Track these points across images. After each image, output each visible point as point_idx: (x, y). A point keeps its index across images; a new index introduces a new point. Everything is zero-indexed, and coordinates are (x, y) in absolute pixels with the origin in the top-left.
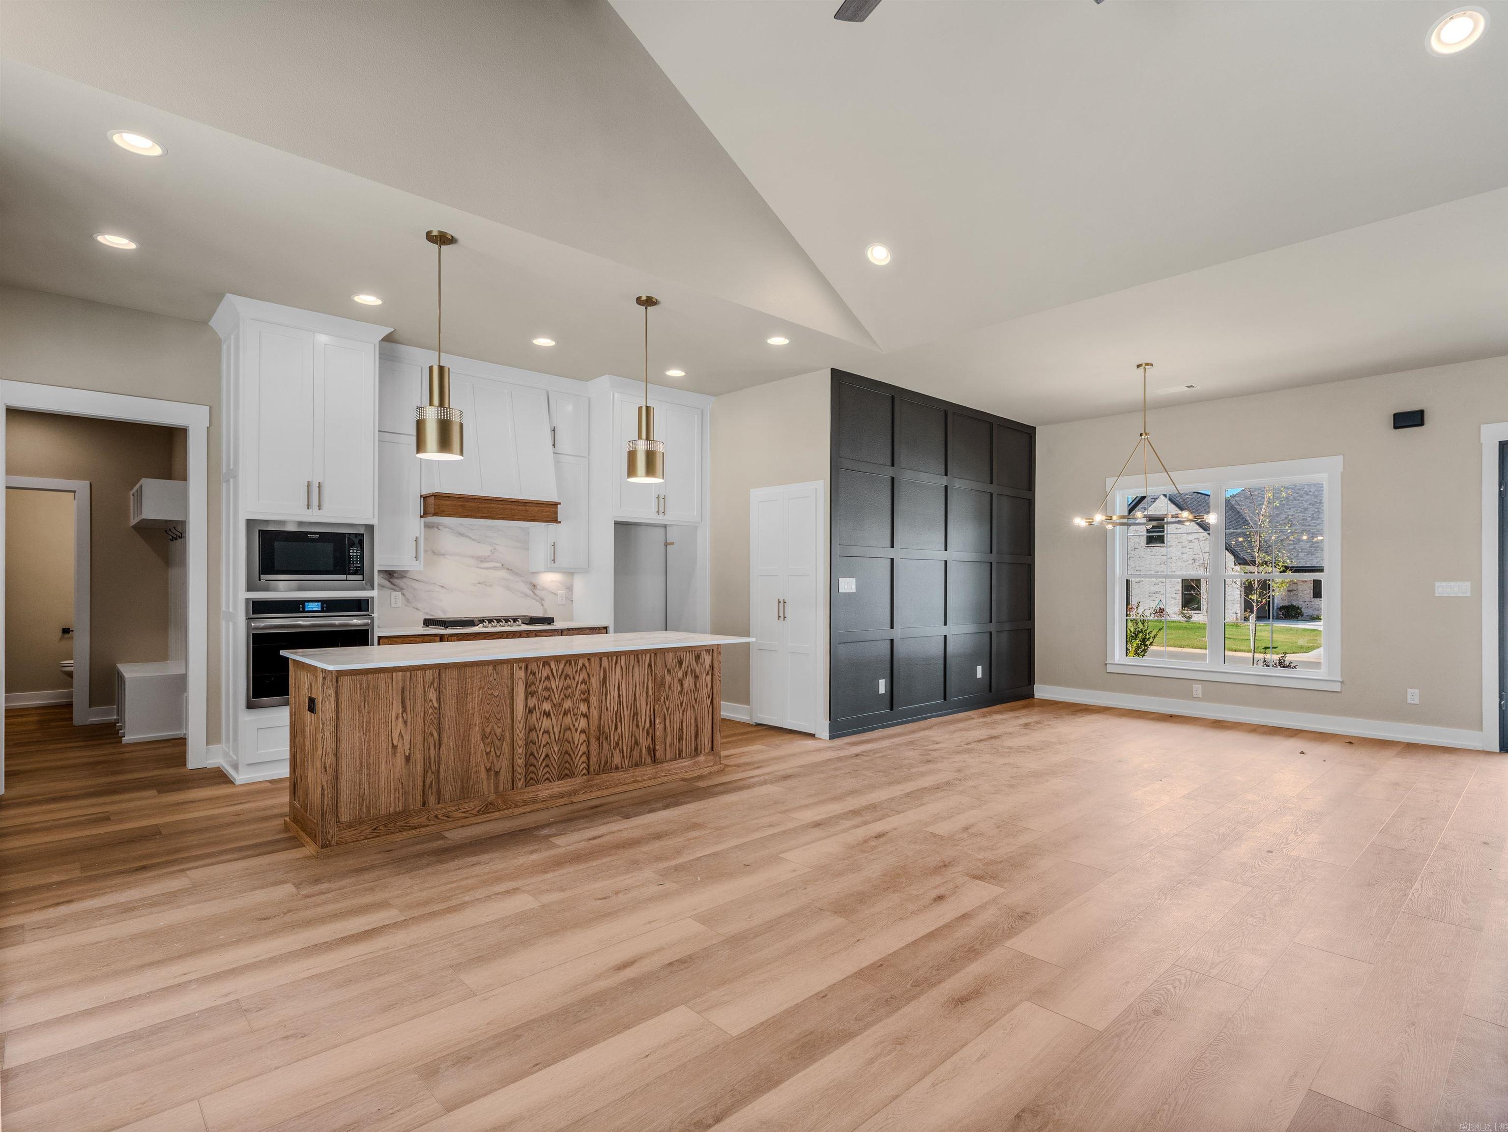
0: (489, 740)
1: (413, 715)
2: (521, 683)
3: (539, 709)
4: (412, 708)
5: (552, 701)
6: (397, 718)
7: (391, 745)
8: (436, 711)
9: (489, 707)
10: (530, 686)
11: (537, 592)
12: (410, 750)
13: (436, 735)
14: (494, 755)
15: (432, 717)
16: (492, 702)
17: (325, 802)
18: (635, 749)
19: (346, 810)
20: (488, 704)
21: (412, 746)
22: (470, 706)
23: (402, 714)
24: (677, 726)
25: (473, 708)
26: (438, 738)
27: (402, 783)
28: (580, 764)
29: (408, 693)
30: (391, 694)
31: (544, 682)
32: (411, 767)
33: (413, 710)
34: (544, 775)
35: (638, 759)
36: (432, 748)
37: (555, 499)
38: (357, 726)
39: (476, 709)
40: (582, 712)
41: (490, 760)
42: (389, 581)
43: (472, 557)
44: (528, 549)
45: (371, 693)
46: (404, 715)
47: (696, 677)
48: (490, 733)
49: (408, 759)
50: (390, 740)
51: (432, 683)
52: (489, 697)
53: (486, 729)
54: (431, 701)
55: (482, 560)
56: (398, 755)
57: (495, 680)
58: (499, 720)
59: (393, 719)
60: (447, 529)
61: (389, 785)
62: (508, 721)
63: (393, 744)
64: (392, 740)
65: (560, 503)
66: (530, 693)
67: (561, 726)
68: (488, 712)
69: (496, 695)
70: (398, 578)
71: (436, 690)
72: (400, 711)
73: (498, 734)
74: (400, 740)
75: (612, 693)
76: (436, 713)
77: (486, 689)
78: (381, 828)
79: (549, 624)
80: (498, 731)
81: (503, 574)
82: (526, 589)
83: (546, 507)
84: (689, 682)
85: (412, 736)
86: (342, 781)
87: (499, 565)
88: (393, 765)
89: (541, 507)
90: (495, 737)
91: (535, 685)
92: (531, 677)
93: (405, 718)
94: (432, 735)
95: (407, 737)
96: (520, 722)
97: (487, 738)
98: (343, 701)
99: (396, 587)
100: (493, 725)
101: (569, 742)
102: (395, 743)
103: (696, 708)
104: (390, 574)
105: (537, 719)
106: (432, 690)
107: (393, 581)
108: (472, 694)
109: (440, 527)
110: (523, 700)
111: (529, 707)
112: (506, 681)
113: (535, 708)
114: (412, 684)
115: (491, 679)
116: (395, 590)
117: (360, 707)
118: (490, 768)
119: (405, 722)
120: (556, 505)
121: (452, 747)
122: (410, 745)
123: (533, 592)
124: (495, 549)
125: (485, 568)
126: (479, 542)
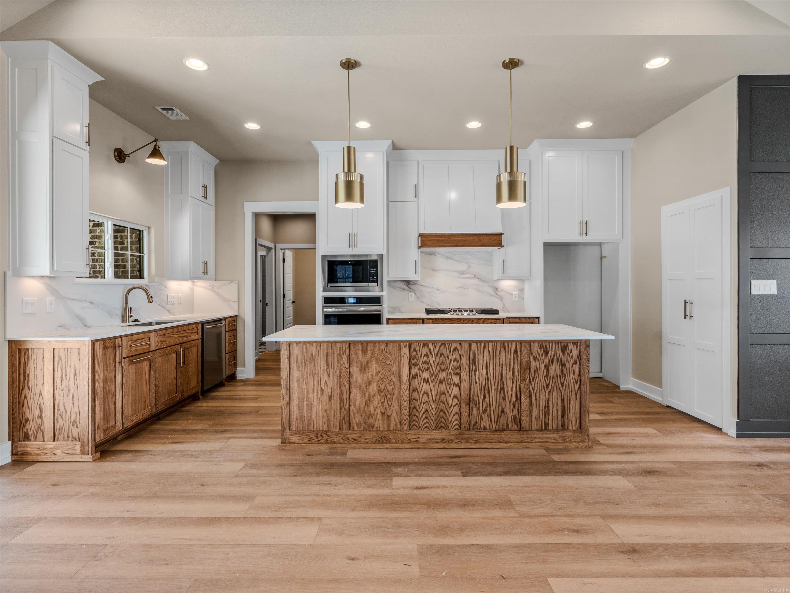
0: (383, 394)
1: (333, 371)
2: (405, 357)
3: (420, 376)
4: (332, 367)
5: (430, 371)
6: (324, 371)
7: (320, 388)
8: (347, 370)
9: (383, 371)
10: (413, 360)
11: (498, 292)
12: (332, 393)
13: (347, 385)
14: (387, 404)
15: (344, 373)
16: (385, 368)
17: (283, 417)
18: (502, 417)
19: (295, 423)
20: (383, 369)
21: (333, 390)
22: (370, 369)
23: (327, 370)
24: (543, 403)
25: (372, 371)
26: (348, 388)
27: (327, 413)
28: (453, 420)
29: (330, 357)
30: (320, 356)
31: (424, 357)
32: (332, 404)
33: (333, 368)
34: (424, 424)
35: (505, 424)
36: (345, 394)
37: (500, 231)
38: (301, 374)
39: (374, 372)
40: (454, 382)
41: (384, 408)
42: (408, 286)
43: (455, 271)
44: (492, 265)
45: (308, 355)
46: (328, 370)
47: (563, 365)
48: (384, 389)
49: (330, 398)
50: (320, 385)
51: (345, 352)
52: (383, 364)
53: (381, 386)
54: (344, 363)
55: (462, 273)
56: (324, 395)
57: (387, 353)
58: (390, 381)
59: (321, 372)
60: (440, 255)
61: (319, 413)
62: (397, 383)
63: (321, 388)
64: (321, 385)
65: (503, 234)
66: (413, 365)
67: (437, 391)
68: (382, 375)
69: (388, 363)
70: (412, 285)
71: (347, 357)
72: (326, 368)
73: (389, 390)
74: (326, 385)
75: (481, 371)
76: (347, 372)
77: (381, 358)
78: (314, 438)
79: (496, 314)
80: (390, 388)
81: (475, 281)
82: (490, 291)
83: (493, 237)
84: (555, 369)
85: (333, 384)
86: (293, 406)
87: (473, 276)
88: (321, 401)
89: (490, 237)
90: (387, 392)
91: (417, 359)
92: (414, 353)
93: (329, 372)
94: (345, 386)
95: (330, 385)
96: (405, 384)
97: (382, 392)
98: (293, 358)
100: (386, 384)
101: (444, 403)
102: (323, 387)
103: (563, 391)
104: (408, 282)
105: (418, 384)
106: (344, 356)
108: (371, 361)
109: (436, 254)
110: (407, 368)
111: (413, 375)
112: (395, 355)
113: (417, 375)
114: (332, 352)
115: (385, 352)
116: (410, 291)
117: (302, 362)
118: (384, 413)
119: (329, 375)
120: (501, 234)
121: (358, 395)
122: (332, 389)
123: (495, 293)
124: (470, 266)
125: (463, 278)
126: (460, 262)
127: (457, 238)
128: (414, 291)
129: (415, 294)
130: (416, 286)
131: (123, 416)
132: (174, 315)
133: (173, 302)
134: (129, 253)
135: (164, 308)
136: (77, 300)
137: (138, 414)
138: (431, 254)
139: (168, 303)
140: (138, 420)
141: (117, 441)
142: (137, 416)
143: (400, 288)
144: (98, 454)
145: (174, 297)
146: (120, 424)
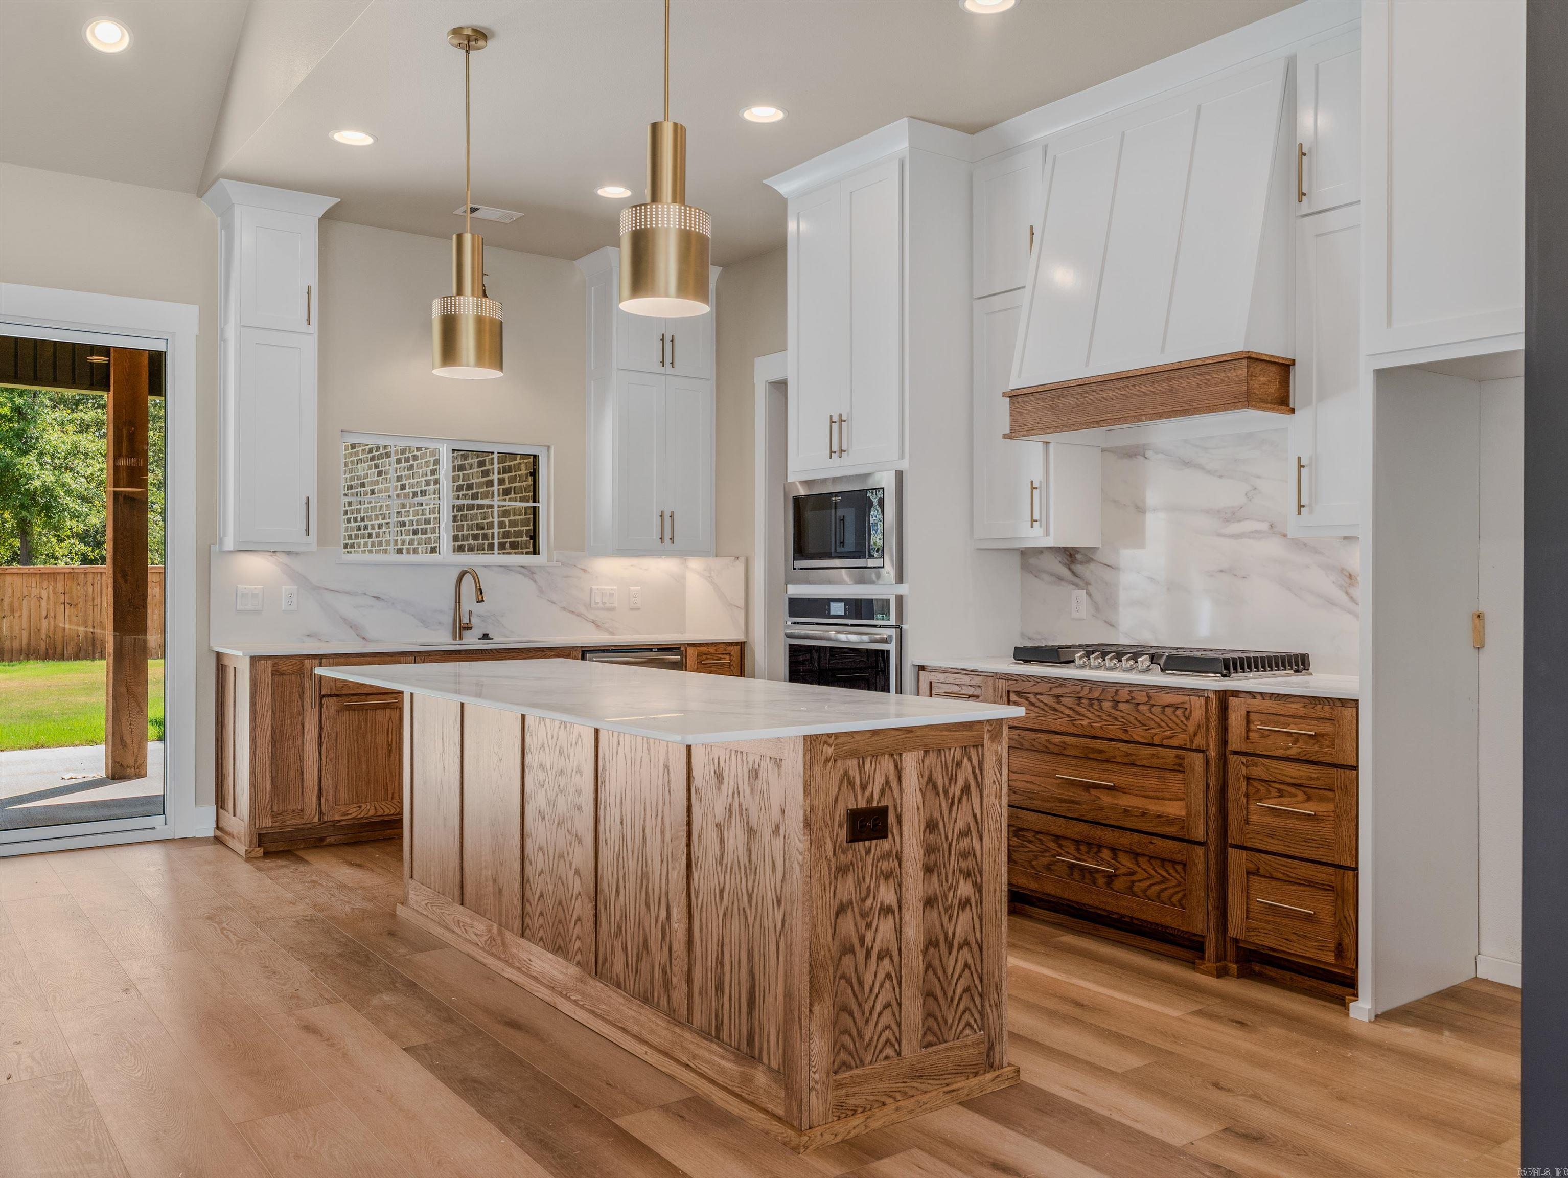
3: (535, 800)
9: (494, 773)
10: (527, 754)
16: (497, 768)
19: (416, 865)
20: (495, 770)
25: (484, 771)
27: (442, 854)
28: (574, 936)
31: (538, 750)
34: (538, 929)
39: (486, 774)
40: (575, 831)
41: (494, 866)
42: (1070, 569)
43: (1207, 512)
47: (751, 832)
49: (445, 822)
55: (1231, 516)
56: (440, 812)
70: (1081, 563)
83: (1217, 372)
87: (1264, 526)
89: (1205, 373)
91: (531, 754)
92: (529, 738)
99: (1079, 581)
101: (563, 884)
104: (1071, 555)
107: (1078, 568)
109: (1149, 454)
116: (1077, 586)
120: (1238, 361)
123: (1347, 593)
124: (1255, 489)
125: (1233, 536)
126: (1220, 477)
127: (1105, 394)
128: (1088, 584)
129: (1089, 594)
130: (1092, 566)
131: (323, 800)
132: (612, 634)
133: (608, 605)
134: (496, 502)
135: (579, 615)
136: (346, 592)
137: (364, 806)
138: (1135, 455)
139: (593, 606)
140: (362, 816)
141: (325, 843)
142: (360, 807)
143: (1052, 574)
144: (261, 851)
145: (611, 595)
146: (314, 813)
